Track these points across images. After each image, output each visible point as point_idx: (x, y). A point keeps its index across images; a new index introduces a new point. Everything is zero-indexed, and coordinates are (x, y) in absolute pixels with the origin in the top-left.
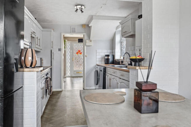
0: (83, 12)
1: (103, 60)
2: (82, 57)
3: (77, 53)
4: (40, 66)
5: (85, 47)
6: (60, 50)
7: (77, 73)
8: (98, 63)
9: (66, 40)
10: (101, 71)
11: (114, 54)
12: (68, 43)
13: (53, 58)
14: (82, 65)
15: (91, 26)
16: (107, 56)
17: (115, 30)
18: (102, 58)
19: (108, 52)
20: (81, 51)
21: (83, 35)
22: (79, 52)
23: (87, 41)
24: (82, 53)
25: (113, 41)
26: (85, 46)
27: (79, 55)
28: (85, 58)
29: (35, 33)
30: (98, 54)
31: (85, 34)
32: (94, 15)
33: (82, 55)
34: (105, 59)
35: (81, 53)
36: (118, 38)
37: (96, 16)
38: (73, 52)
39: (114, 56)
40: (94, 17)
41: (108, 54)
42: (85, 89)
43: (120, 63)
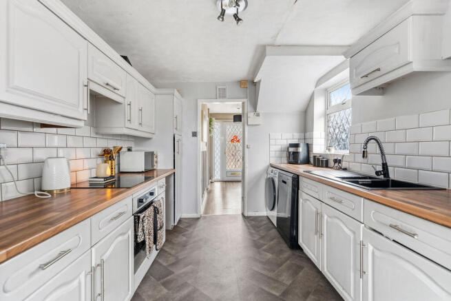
0: (239, 20)
1: (285, 154)
2: (241, 149)
3: (232, 141)
4: (144, 170)
5: (247, 128)
6: (195, 134)
7: (232, 174)
8: (273, 162)
9: (214, 119)
10: (285, 182)
11: (309, 143)
12: (217, 125)
13: (178, 153)
14: (241, 160)
15: (260, 81)
16: (293, 145)
18: (282, 151)
19: (295, 137)
20: (239, 138)
21: (241, 103)
22: (235, 139)
23: (251, 115)
24: (241, 141)
25: (305, 115)
26: (246, 125)
27: (235, 143)
28: (246, 150)
29: (115, 89)
30: (273, 142)
31: (245, 100)
32: (268, 45)
33: (239, 145)
34: (290, 153)
35: (238, 141)
37: (273, 45)
38: (225, 140)
39: (309, 147)
40: (268, 49)
41: (295, 142)
42: (246, 215)
43: (331, 163)
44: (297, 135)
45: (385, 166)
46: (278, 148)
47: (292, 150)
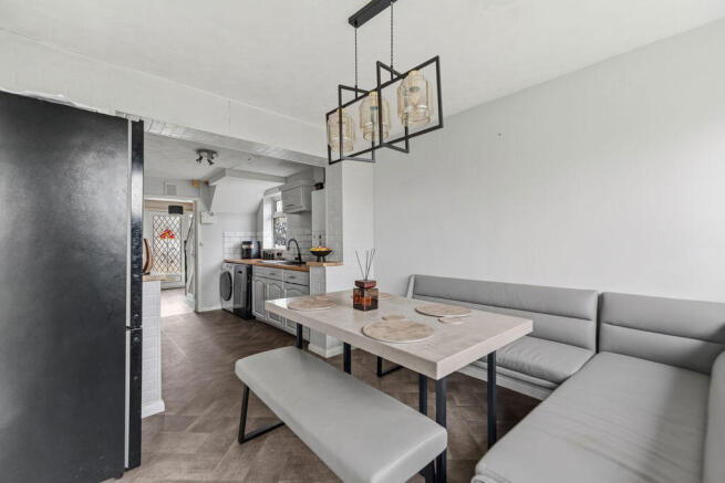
1: (239, 251)
3: (162, 236)
5: (200, 226)
8: (227, 257)
10: (240, 272)
11: (260, 241)
15: (216, 186)
16: (245, 243)
17: (260, 196)
18: (235, 248)
19: (248, 236)
22: (167, 234)
23: (205, 214)
25: (257, 215)
26: (199, 223)
30: (226, 239)
31: (197, 199)
32: (228, 169)
34: (243, 249)
35: (172, 237)
36: (267, 211)
37: (231, 170)
39: (259, 244)
40: (227, 172)
41: (248, 239)
42: (200, 311)
43: (276, 256)
44: (249, 234)
45: (299, 255)
46: (232, 245)
47: (244, 247)
